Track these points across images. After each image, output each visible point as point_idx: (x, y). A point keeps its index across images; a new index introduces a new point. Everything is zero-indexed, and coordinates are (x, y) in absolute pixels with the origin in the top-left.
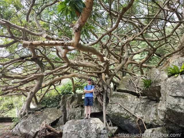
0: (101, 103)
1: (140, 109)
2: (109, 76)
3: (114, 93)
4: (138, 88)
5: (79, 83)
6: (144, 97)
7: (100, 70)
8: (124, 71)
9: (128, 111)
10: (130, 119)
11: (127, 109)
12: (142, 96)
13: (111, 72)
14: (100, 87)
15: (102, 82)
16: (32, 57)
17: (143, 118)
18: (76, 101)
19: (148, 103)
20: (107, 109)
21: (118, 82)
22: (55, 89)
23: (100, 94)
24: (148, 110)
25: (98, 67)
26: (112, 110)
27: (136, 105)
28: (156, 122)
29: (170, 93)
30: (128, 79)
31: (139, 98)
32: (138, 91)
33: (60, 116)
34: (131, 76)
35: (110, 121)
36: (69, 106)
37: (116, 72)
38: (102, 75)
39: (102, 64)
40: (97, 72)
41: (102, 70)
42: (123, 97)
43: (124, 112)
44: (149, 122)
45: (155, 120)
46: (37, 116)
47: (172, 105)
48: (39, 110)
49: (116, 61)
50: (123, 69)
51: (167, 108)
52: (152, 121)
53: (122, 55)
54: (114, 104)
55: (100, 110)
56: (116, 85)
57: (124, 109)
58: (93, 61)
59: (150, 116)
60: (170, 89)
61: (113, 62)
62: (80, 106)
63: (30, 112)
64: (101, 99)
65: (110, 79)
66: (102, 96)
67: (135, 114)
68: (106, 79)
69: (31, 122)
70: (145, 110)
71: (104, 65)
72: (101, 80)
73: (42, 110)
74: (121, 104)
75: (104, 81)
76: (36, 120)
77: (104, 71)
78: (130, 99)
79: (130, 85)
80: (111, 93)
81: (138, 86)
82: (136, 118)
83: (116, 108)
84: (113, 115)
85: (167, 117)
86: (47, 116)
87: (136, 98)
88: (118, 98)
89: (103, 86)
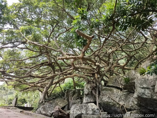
0: (95, 95)
1: (123, 99)
2: (100, 75)
3: (104, 87)
4: (121, 84)
5: (78, 82)
6: (125, 91)
7: (94, 71)
8: (111, 72)
9: (114, 100)
10: (116, 106)
11: (113, 99)
12: (124, 90)
13: (102, 73)
14: (94, 83)
15: (95, 80)
16: (48, 63)
17: (124, 105)
18: (76, 95)
19: (128, 94)
20: (99, 99)
21: (107, 80)
22: (60, 86)
23: (94, 88)
24: (128, 99)
25: (92, 69)
26: (103, 100)
27: (120, 96)
28: (134, 107)
29: (139, 86)
30: (114, 78)
31: (122, 91)
32: (121, 86)
33: (66, 104)
34: (117, 75)
35: (102, 108)
36: (71, 99)
37: (105, 73)
38: (95, 75)
39: (95, 67)
40: (92, 72)
41: (95, 71)
42: (111, 90)
43: (111, 101)
44: (129, 108)
45: (133, 106)
46: (51, 103)
47: (140, 93)
48: (52, 100)
49: (105, 65)
50: (110, 71)
51: (138, 96)
52: (130, 106)
53: (109, 61)
54: (104, 95)
55: (94, 100)
56: (106, 82)
57: (112, 99)
58: (89, 65)
59: (129, 103)
60: (139, 83)
61: (104, 65)
62: (79, 98)
63: (45, 101)
64: (95, 92)
65: (101, 78)
66: (96, 90)
67: (119, 102)
68: (98, 78)
69: (48, 107)
70: (126, 99)
71: (97, 68)
72: (95, 78)
73: (53, 100)
74: (109, 96)
75: (97, 79)
76: (51, 105)
77: (96, 72)
78: (115, 92)
79: (115, 82)
80: (102, 87)
81: (121, 83)
82: (120, 105)
83: (106, 98)
84: (104, 104)
85: (139, 102)
86: (58, 104)
87: (120, 91)
88: (107, 91)
89: (96, 83)
